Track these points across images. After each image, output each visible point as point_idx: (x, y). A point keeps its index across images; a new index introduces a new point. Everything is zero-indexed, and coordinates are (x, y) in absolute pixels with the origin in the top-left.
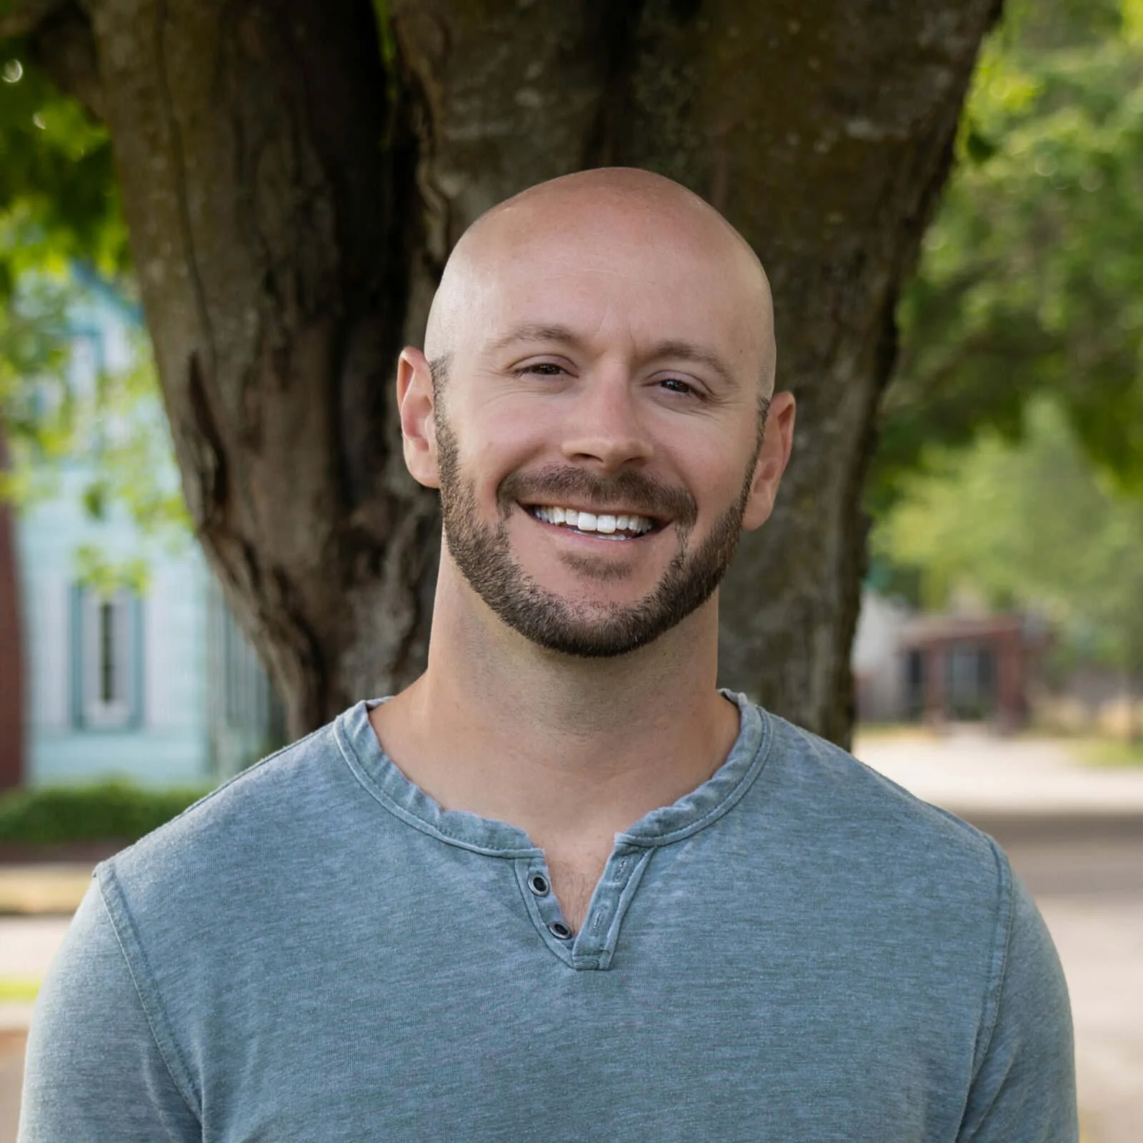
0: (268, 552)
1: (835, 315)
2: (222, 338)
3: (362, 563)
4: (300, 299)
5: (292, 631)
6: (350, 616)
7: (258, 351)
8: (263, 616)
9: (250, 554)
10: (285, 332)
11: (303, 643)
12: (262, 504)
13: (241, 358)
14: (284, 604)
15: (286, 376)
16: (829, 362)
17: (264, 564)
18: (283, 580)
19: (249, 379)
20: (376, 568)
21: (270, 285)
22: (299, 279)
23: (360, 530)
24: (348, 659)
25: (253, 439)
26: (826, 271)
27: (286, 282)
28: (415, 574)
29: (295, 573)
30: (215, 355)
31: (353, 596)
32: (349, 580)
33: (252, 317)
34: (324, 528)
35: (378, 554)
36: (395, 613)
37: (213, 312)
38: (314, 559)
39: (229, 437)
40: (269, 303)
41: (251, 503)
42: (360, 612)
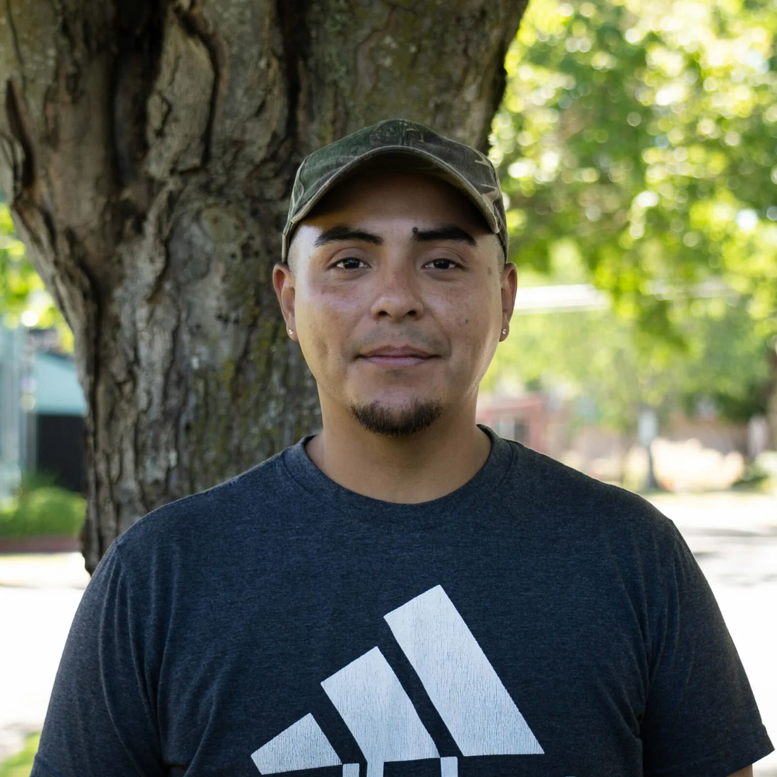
0: (61, 219)
1: (465, 51)
2: (30, 67)
3: (129, 224)
4: (87, 40)
5: (78, 273)
6: (120, 261)
7: (57, 76)
8: (56, 263)
9: (48, 221)
10: (75, 63)
11: (86, 282)
12: (58, 185)
13: (44, 81)
14: (72, 255)
15: (76, 94)
16: (460, 87)
17: (59, 227)
18: (71, 237)
19: (49, 96)
20: (139, 229)
21: (65, 29)
22: (86, 26)
23: (127, 201)
24: (118, 293)
25: (52, 139)
26: (459, 19)
27: (77, 28)
28: (166, 232)
29: (81, 233)
30: (24, 79)
31: (122, 249)
32: (119, 237)
33: (52, 52)
34: (102, 200)
35: (141, 219)
36: (152, 260)
37: (24, 49)
38: (94, 223)
39: (34, 139)
40: (64, 42)
41: (49, 184)
42: (127, 260)
